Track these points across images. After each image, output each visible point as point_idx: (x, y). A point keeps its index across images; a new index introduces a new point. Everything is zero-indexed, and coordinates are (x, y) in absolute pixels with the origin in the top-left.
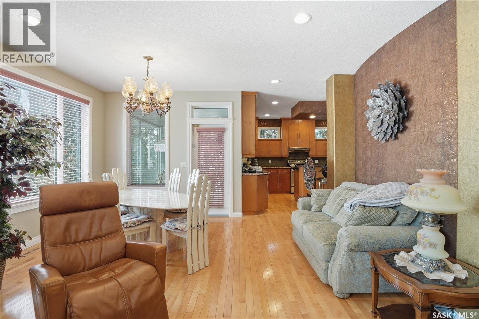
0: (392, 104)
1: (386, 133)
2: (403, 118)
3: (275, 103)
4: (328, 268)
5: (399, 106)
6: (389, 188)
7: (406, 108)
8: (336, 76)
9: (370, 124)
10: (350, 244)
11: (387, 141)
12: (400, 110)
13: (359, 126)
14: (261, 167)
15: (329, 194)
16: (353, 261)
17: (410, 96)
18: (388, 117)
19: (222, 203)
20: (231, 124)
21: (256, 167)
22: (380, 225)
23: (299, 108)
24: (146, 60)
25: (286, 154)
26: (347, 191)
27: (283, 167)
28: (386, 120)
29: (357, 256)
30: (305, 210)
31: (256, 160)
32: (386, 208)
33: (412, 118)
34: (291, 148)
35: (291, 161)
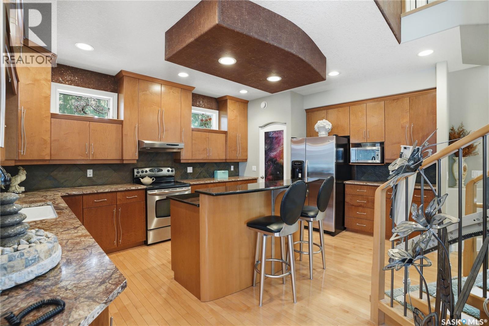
25: (131, 154)
34: (146, 142)
35: (142, 172)
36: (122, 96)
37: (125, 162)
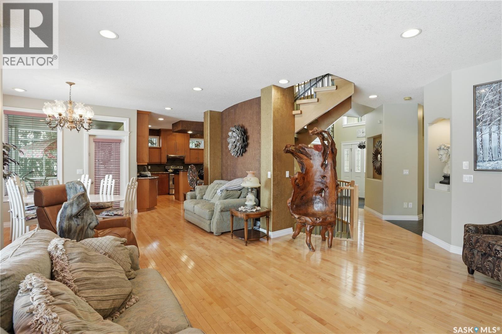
0: (241, 137)
1: (237, 152)
2: (245, 145)
3: (161, 119)
4: (210, 223)
5: (243, 139)
6: (238, 181)
7: (247, 141)
8: (211, 111)
9: (230, 146)
10: (221, 208)
11: (238, 157)
12: (244, 141)
13: (224, 146)
14: (150, 172)
15: (207, 188)
16: (222, 217)
17: (248, 135)
18: (239, 144)
19: (118, 204)
20: (128, 137)
21: (146, 173)
22: (234, 198)
23: (181, 126)
24: (68, 85)
25: (164, 160)
26: (218, 185)
27: (163, 172)
28: (238, 145)
29: (224, 213)
30: (192, 199)
31: (146, 166)
32: (236, 190)
33: (249, 146)
34: (169, 155)
35: (169, 167)
36: (161, 137)
37: (162, 163)
